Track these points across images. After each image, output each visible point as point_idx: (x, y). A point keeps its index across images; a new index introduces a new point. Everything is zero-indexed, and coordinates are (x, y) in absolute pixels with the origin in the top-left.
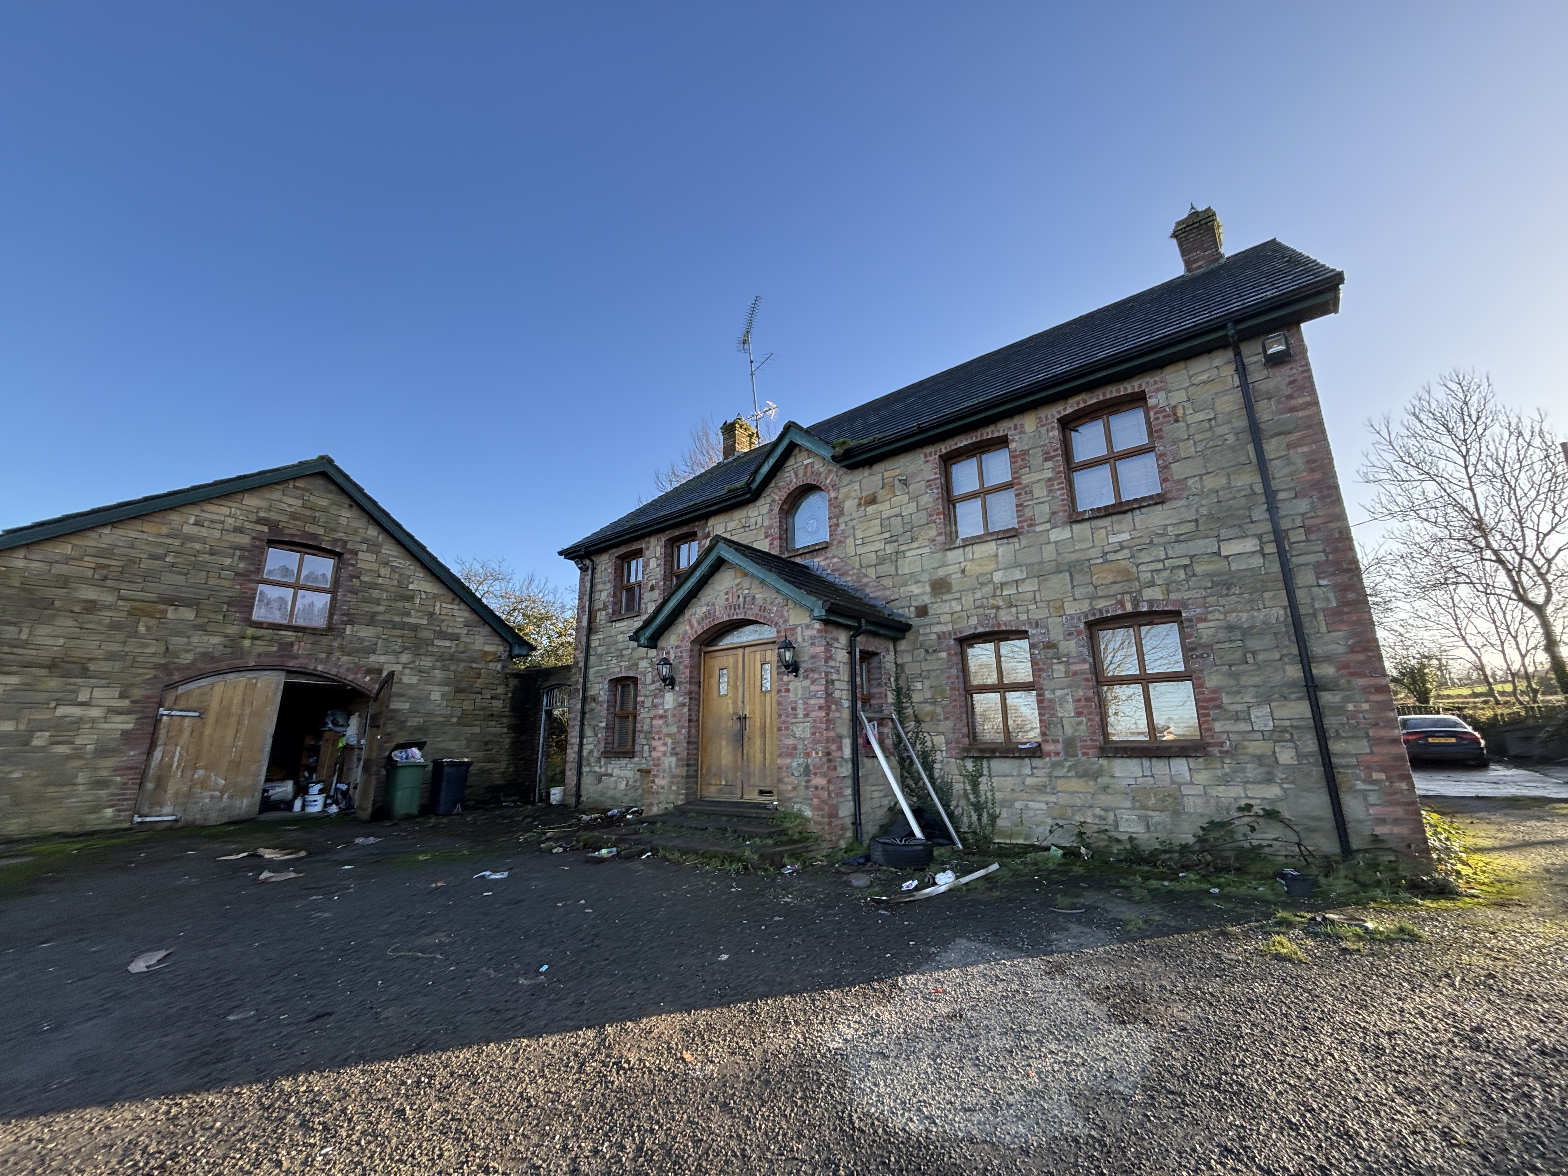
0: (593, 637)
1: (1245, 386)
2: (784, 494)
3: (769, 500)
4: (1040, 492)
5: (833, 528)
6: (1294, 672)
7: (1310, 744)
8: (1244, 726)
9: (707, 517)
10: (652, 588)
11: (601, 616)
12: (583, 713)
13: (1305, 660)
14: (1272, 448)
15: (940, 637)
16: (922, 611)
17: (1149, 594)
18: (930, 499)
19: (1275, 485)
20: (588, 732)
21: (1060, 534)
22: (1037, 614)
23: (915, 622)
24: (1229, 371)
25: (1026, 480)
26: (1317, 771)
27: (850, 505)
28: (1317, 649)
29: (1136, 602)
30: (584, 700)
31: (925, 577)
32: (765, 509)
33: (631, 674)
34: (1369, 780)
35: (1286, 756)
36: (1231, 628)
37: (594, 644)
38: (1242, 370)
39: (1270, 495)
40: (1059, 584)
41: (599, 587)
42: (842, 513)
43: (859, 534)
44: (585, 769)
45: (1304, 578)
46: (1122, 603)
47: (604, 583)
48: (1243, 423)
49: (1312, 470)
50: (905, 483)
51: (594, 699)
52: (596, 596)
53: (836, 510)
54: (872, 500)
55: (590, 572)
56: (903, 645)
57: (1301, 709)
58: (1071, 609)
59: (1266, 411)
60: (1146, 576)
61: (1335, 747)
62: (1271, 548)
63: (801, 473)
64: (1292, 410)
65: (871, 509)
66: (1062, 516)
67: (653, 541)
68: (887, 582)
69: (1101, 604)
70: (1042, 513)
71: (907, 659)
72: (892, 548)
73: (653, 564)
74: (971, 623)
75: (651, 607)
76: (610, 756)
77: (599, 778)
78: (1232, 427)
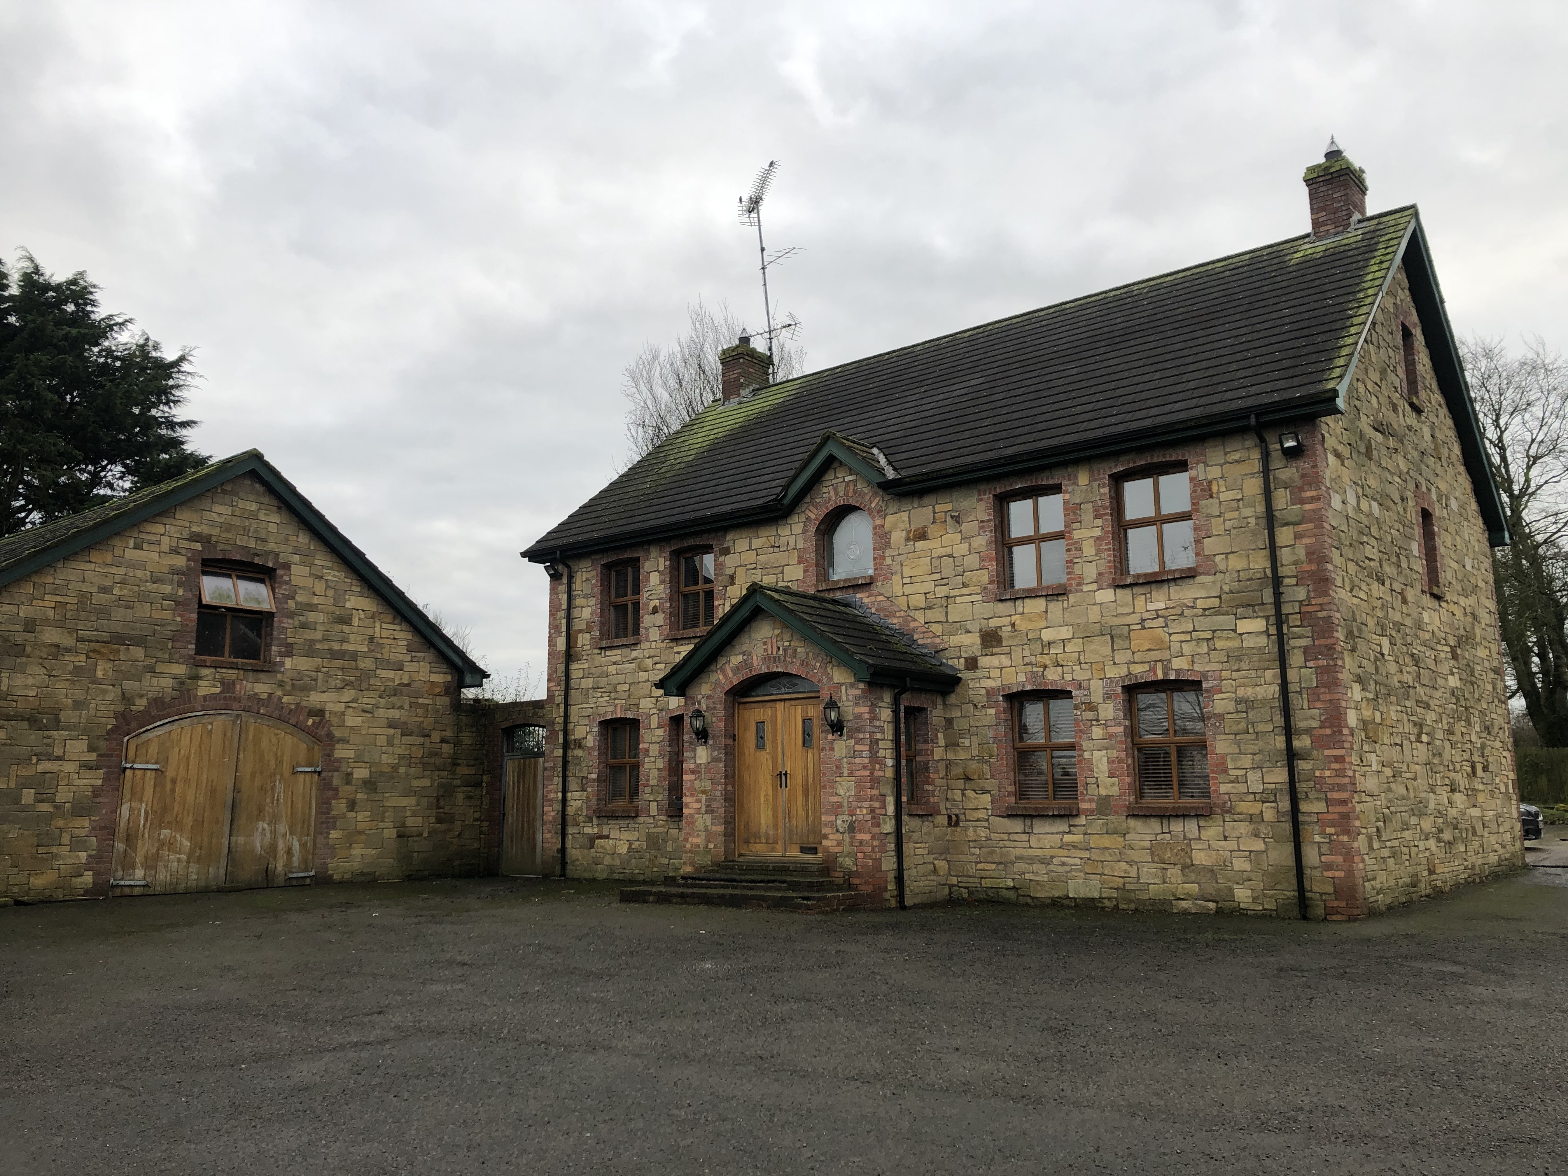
0: (574, 666)
1: (1266, 472)
2: (823, 512)
3: (803, 518)
4: (1089, 549)
5: (879, 560)
6: (1280, 742)
7: (1285, 804)
8: (1242, 788)
9: (726, 529)
10: (655, 611)
11: (583, 640)
12: (565, 763)
13: (1289, 732)
14: (1284, 536)
15: (990, 692)
16: (972, 664)
17: (1177, 663)
18: (982, 541)
19: (1282, 571)
20: (573, 784)
21: (1106, 595)
22: (1081, 675)
23: (965, 675)
24: (1256, 455)
25: (1077, 535)
26: (1287, 827)
27: (897, 537)
28: (1300, 721)
29: (1166, 669)
30: (566, 746)
31: (975, 627)
32: (798, 528)
33: (629, 715)
34: (1322, 834)
35: (1269, 815)
36: (1238, 701)
37: (575, 674)
38: (1266, 457)
39: (1277, 581)
40: (1100, 648)
41: (579, 602)
42: (888, 545)
43: (907, 572)
44: (571, 830)
45: (1296, 659)
46: (1153, 670)
47: (586, 597)
48: (1261, 509)
49: (1310, 561)
50: (957, 520)
51: (579, 744)
52: (575, 613)
53: (882, 539)
54: (922, 535)
55: (565, 580)
56: (952, 699)
57: (1280, 776)
58: (1112, 672)
59: (1282, 499)
60: (1175, 647)
61: (1304, 807)
62: (1273, 630)
63: (841, 490)
64: (1302, 502)
65: (920, 544)
66: (1108, 578)
67: (654, 552)
68: (937, 629)
69: (1137, 669)
70: (1090, 571)
71: (956, 713)
72: (942, 591)
73: (654, 578)
74: (1019, 680)
75: (654, 634)
76: (605, 815)
77: (592, 839)
78: (1254, 512)
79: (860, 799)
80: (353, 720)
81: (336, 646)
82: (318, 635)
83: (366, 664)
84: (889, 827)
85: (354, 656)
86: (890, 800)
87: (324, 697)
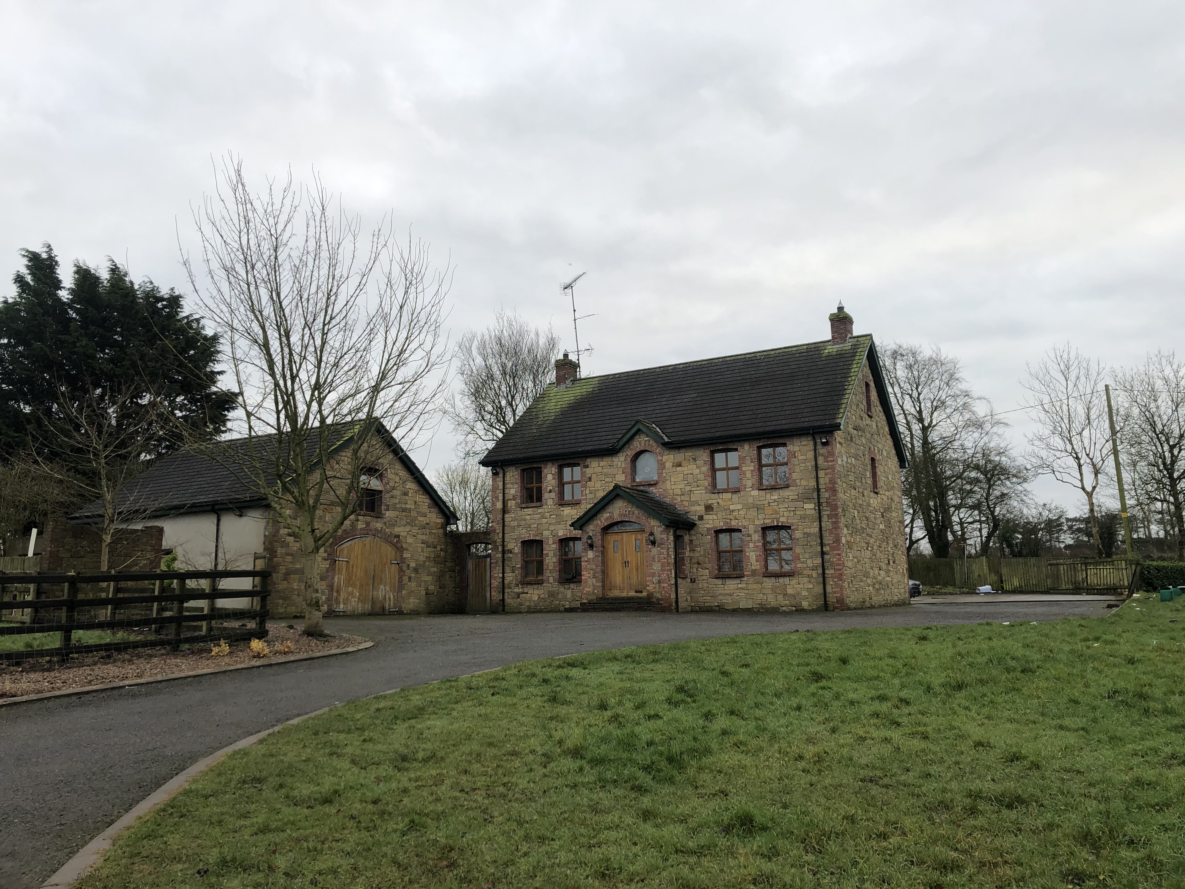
0: (506, 516)
1: (815, 450)
2: (634, 452)
3: (625, 454)
4: (749, 475)
5: (660, 474)
6: (819, 548)
7: (820, 571)
8: (805, 565)
9: (587, 457)
10: (550, 491)
11: (511, 504)
12: (503, 560)
13: (822, 545)
14: (821, 474)
15: (708, 529)
16: (701, 518)
17: (782, 519)
18: (705, 469)
19: (820, 487)
20: (507, 570)
21: (755, 493)
22: (745, 523)
23: (698, 522)
24: (812, 443)
25: (744, 469)
26: (821, 579)
27: (668, 465)
28: (826, 541)
29: (778, 522)
30: (504, 552)
31: (702, 503)
32: (622, 459)
33: (538, 538)
34: (833, 581)
35: (815, 575)
36: (805, 534)
37: (506, 520)
38: (815, 444)
39: (818, 490)
40: (753, 513)
41: (508, 486)
42: (664, 468)
43: (673, 479)
44: (506, 590)
45: (825, 519)
46: (773, 522)
47: (512, 484)
48: (813, 463)
49: (830, 483)
50: (694, 459)
51: (510, 551)
52: (507, 491)
53: (662, 466)
54: (679, 465)
55: (501, 475)
56: (692, 532)
57: (819, 561)
58: (757, 522)
59: (820, 460)
60: (781, 513)
61: (826, 572)
62: (817, 508)
63: (643, 445)
64: (828, 462)
65: (679, 469)
66: (756, 486)
67: (549, 465)
68: (685, 503)
69: (767, 521)
70: (749, 483)
71: (694, 538)
72: (688, 488)
73: (550, 477)
74: (721, 525)
75: (550, 502)
76: (524, 583)
77: (518, 595)
78: (811, 464)
79: (663, 570)
80: (410, 540)
81: (404, 506)
82: (397, 501)
83: (414, 514)
84: (673, 582)
85: (410, 510)
86: (673, 571)
87: (400, 529)
